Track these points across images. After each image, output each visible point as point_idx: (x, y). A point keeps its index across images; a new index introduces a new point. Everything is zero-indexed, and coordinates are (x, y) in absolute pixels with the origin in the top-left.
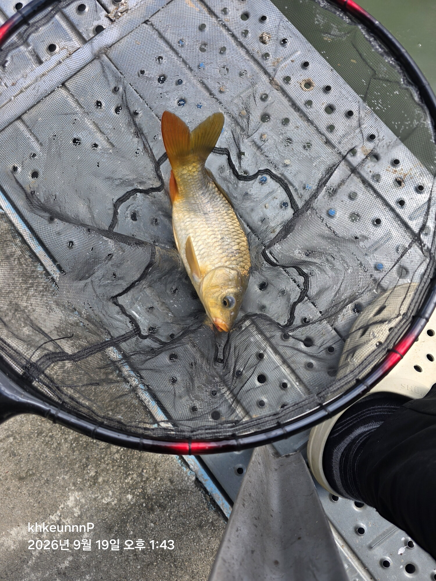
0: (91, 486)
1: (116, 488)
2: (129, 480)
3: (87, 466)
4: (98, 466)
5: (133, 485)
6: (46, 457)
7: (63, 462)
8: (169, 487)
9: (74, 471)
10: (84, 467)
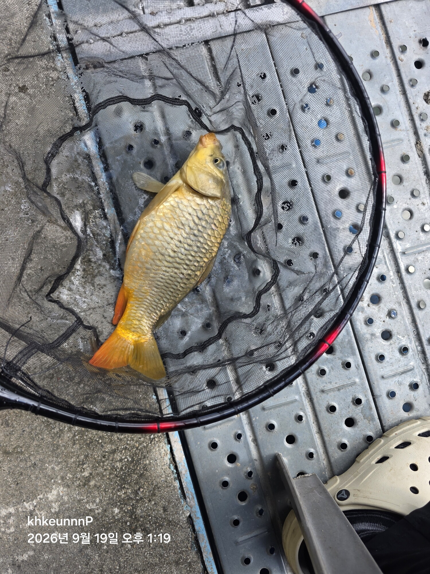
0: (79, 485)
1: (105, 497)
2: (121, 493)
3: (83, 464)
4: (94, 468)
5: (123, 499)
6: (42, 439)
7: (59, 450)
8: (161, 514)
9: (68, 464)
10: (79, 465)
